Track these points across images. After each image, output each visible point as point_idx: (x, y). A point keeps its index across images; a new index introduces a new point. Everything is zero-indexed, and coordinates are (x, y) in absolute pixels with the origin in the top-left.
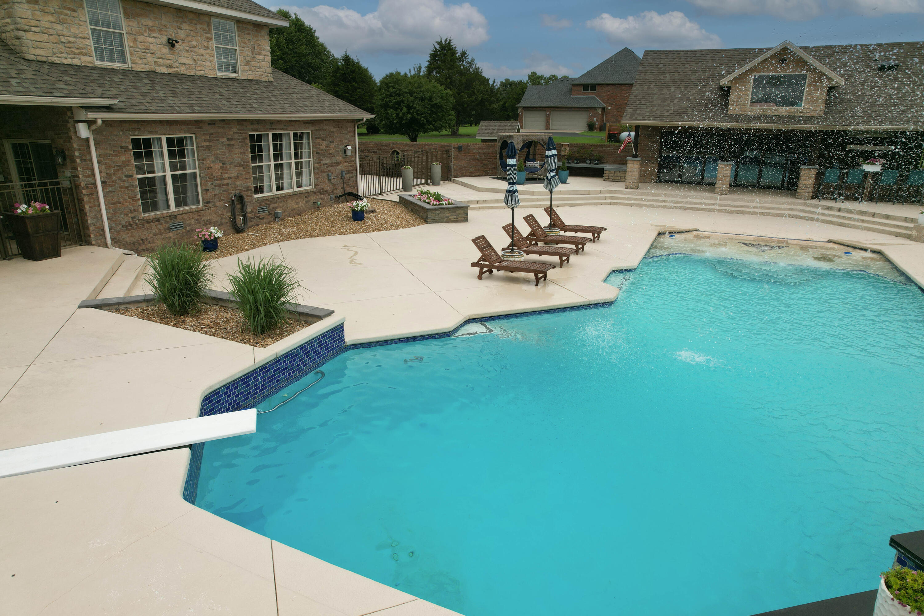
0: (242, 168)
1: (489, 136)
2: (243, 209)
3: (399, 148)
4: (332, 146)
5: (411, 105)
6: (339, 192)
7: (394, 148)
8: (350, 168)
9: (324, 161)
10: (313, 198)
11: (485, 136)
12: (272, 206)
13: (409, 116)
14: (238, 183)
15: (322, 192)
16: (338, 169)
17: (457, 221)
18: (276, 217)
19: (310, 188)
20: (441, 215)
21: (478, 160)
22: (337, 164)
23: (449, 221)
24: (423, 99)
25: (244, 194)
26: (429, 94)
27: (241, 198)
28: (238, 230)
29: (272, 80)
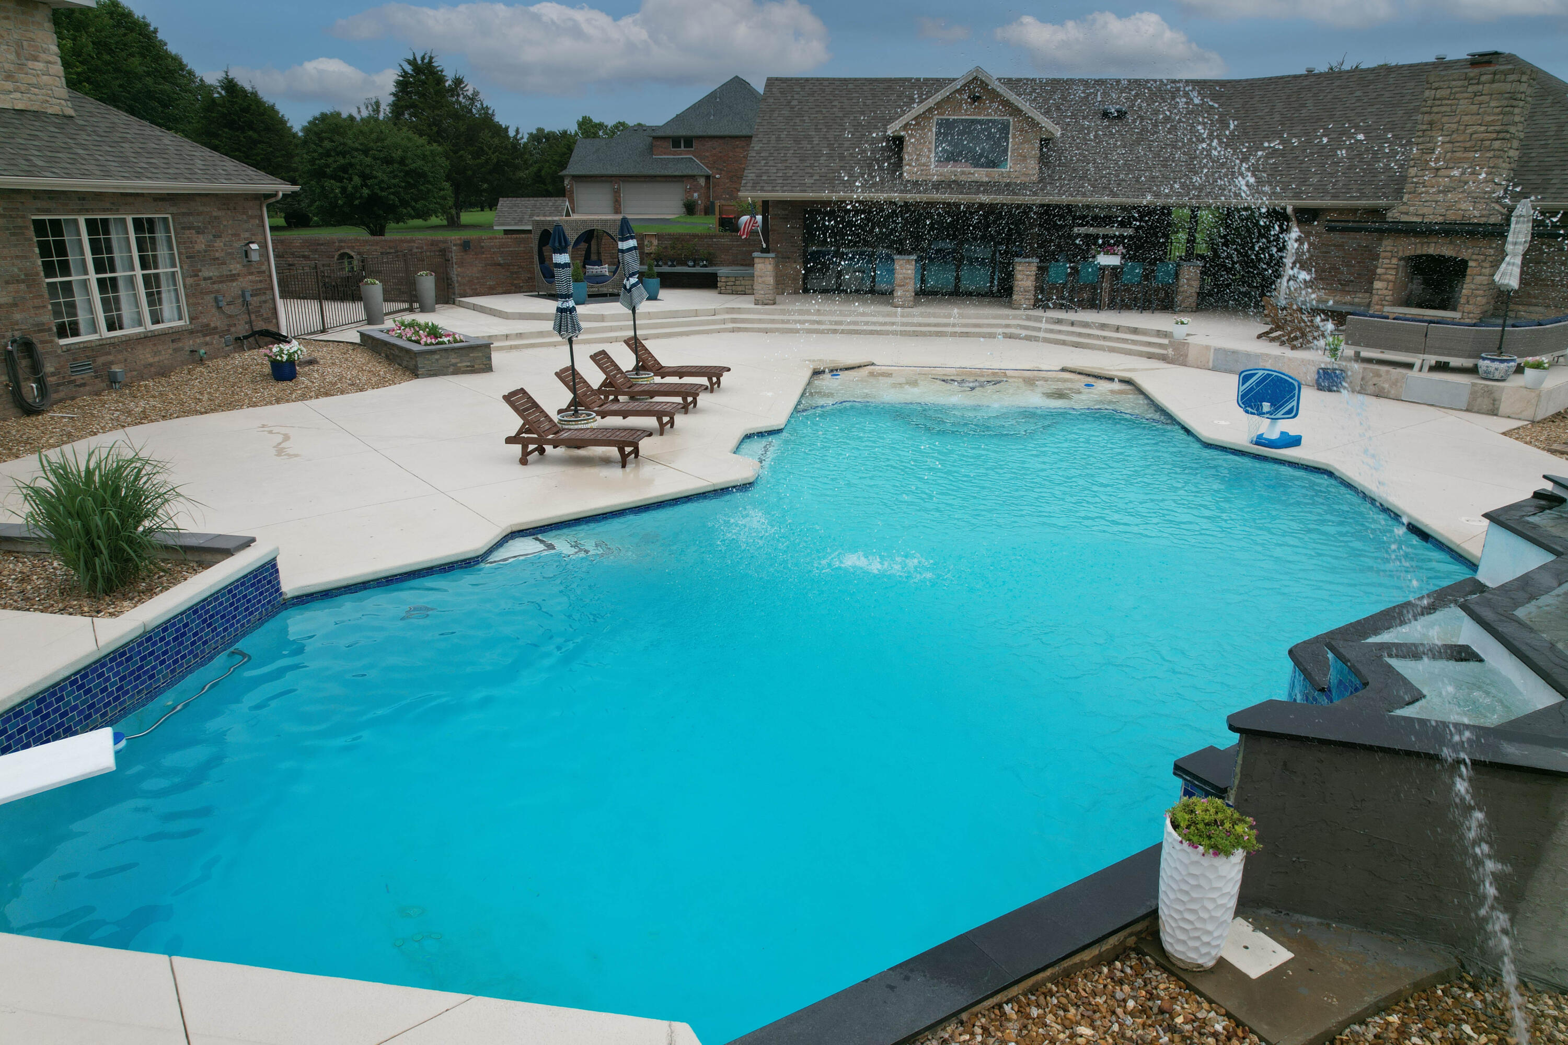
0: (23, 286)
1: (516, 224)
2: (36, 369)
3: (352, 248)
4: (219, 244)
5: (367, 171)
6: (242, 329)
7: (341, 248)
8: (259, 286)
9: (205, 273)
10: (188, 344)
11: (509, 224)
12: (101, 360)
13: (366, 191)
14: (18, 316)
15: (207, 330)
16: (234, 288)
17: (472, 370)
18: (112, 381)
19: (181, 323)
20: (443, 362)
21: (499, 265)
22: (233, 278)
23: (457, 372)
24: (388, 161)
25: (35, 339)
26: (399, 152)
27: (27, 347)
28: (29, 410)
29: (71, 112)
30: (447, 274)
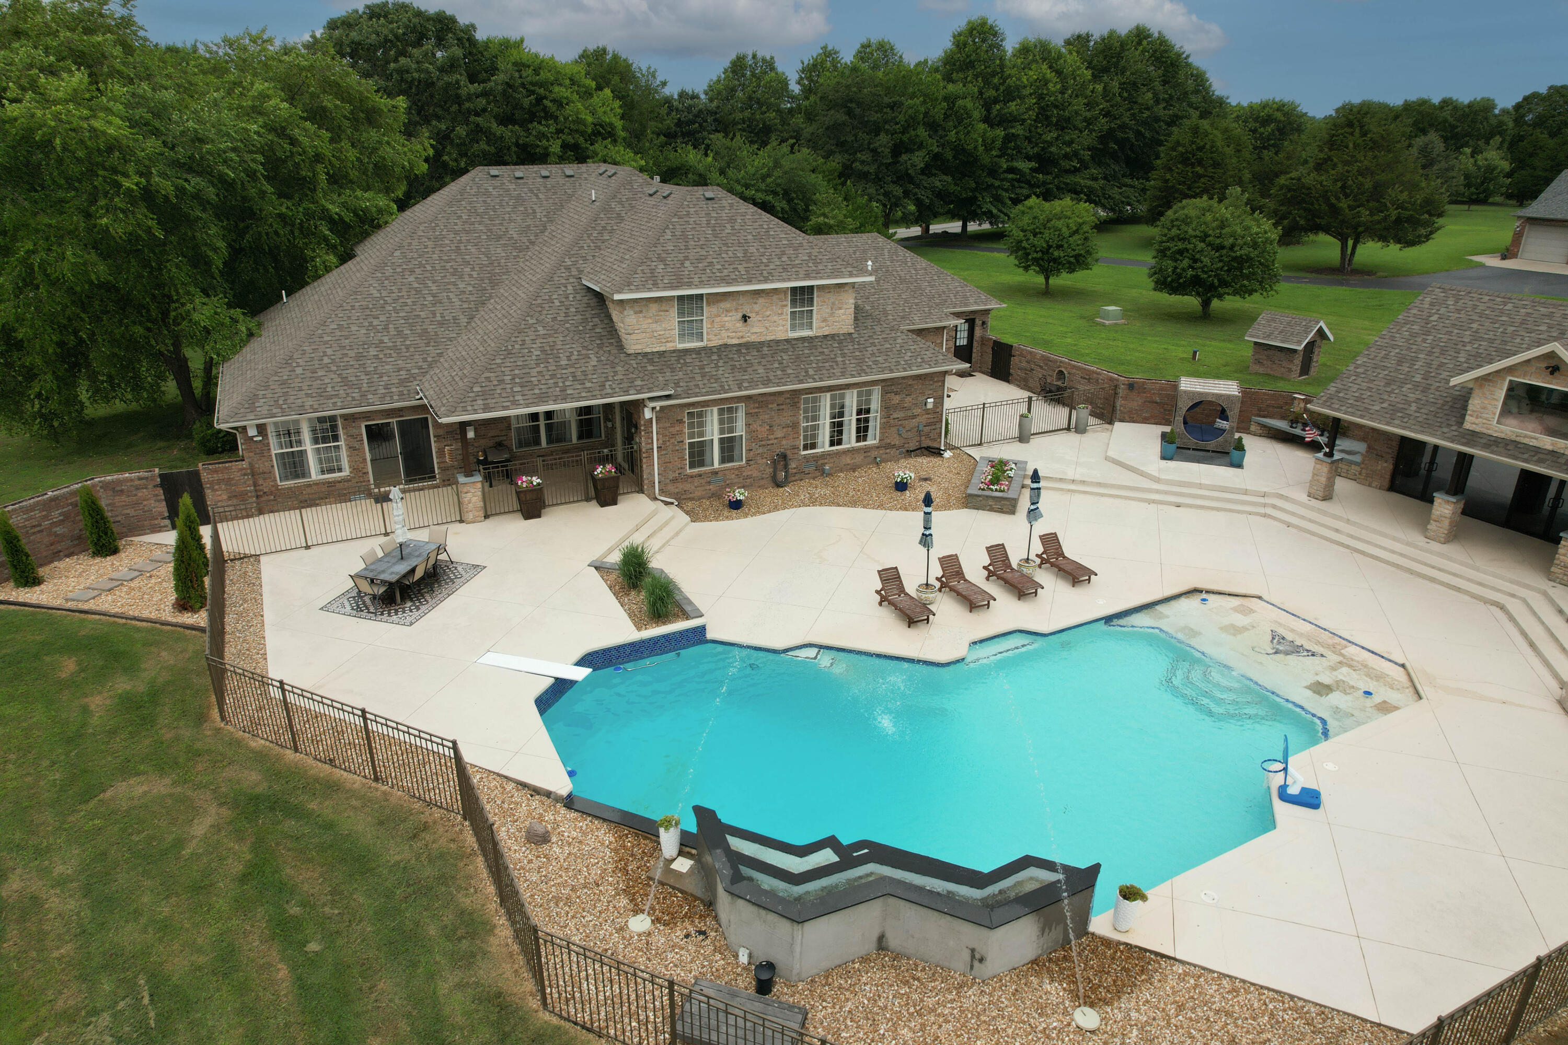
0: (790, 429)
1: (1264, 338)
2: (786, 467)
3: (1066, 368)
4: (909, 399)
6: (913, 445)
7: (1060, 366)
8: (932, 420)
9: (895, 416)
10: (874, 453)
11: (1258, 337)
12: (820, 462)
14: (784, 442)
15: (889, 446)
16: (914, 422)
17: (1001, 511)
18: (823, 473)
19: (874, 442)
20: (984, 502)
22: (914, 417)
23: (991, 509)
25: (789, 453)
27: (784, 457)
28: (779, 485)
29: (853, 331)
30: (1114, 403)
